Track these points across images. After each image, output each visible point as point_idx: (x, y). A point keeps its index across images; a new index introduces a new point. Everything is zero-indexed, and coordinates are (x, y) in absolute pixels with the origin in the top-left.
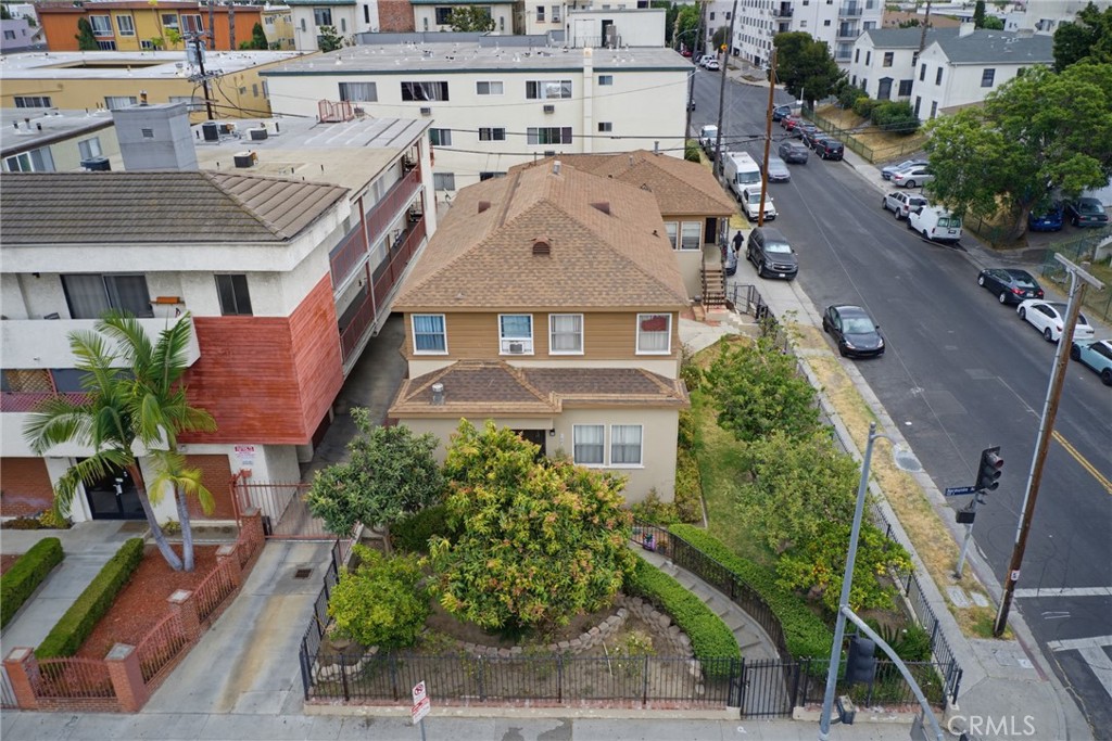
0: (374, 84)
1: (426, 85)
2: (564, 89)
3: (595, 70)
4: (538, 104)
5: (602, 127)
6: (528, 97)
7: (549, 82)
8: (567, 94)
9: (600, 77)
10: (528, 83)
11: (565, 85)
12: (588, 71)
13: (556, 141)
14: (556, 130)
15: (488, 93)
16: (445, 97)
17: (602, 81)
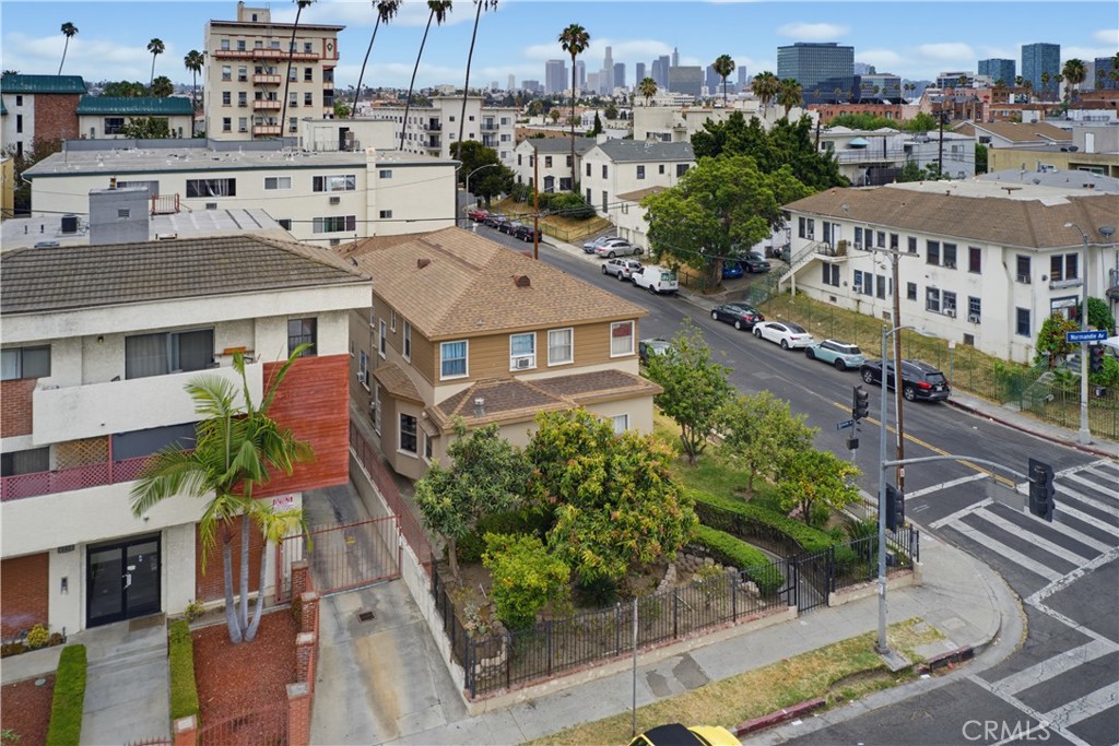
0: (157, 182)
1: (212, 182)
2: (348, 182)
3: (378, 166)
4: (325, 196)
5: (383, 214)
6: (315, 190)
7: (334, 177)
8: (351, 187)
9: (381, 172)
10: (315, 178)
11: (351, 179)
12: (371, 167)
13: (340, 229)
14: (341, 219)
15: (276, 187)
16: (232, 192)
17: (382, 175)
